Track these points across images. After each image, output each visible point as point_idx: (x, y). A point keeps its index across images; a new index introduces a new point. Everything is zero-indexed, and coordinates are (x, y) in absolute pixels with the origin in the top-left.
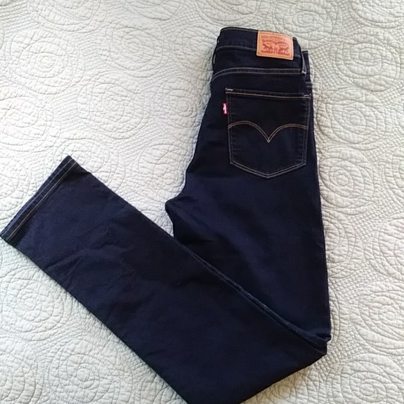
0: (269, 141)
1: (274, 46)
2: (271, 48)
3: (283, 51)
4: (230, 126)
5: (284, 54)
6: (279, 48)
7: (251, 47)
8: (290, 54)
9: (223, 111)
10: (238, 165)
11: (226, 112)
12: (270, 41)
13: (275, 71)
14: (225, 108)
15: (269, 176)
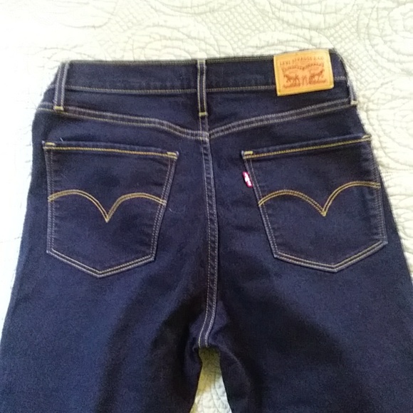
0: (324, 214)
1: (300, 74)
2: (297, 78)
3: (316, 78)
4: (261, 202)
5: (318, 82)
6: (308, 75)
7: (267, 84)
8: (327, 81)
9: (246, 183)
10: (285, 256)
11: (250, 184)
12: (294, 67)
13: (311, 110)
14: (247, 179)
15: (335, 268)
